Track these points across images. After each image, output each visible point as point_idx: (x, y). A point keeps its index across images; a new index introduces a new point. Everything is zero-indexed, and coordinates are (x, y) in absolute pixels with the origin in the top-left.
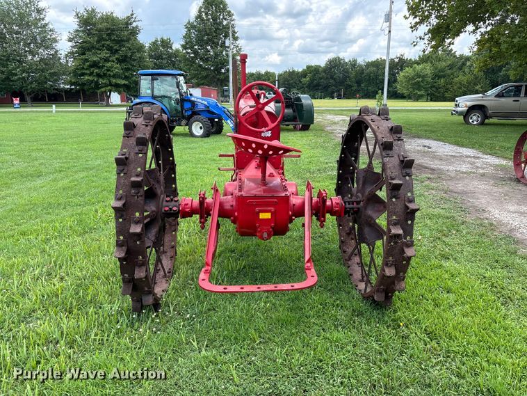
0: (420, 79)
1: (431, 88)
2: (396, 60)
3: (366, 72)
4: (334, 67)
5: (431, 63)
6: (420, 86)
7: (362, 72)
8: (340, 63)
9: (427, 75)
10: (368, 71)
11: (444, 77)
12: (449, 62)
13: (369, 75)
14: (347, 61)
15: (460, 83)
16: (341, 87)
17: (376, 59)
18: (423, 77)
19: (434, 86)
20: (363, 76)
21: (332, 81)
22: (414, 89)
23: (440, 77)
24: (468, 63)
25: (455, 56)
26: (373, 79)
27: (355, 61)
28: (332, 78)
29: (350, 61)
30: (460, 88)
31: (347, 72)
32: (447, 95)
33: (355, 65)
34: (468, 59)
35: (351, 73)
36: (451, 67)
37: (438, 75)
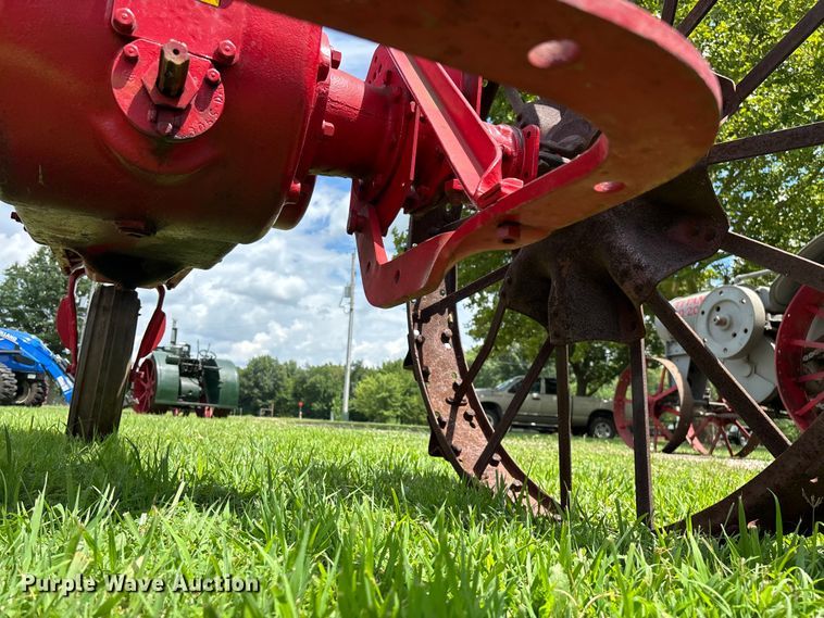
3: (309, 381)
4: (262, 371)
7: (304, 380)
8: (271, 366)
9: (395, 388)
10: (312, 379)
13: (313, 385)
14: (281, 362)
16: (270, 402)
17: (323, 364)
18: (390, 391)
20: (304, 386)
21: (256, 391)
22: (378, 407)
27: (293, 364)
28: (257, 385)
29: (286, 364)
31: (281, 380)
33: (293, 370)
35: (287, 382)
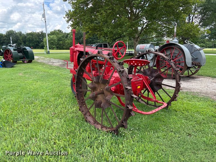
0: (53, 41)
1: (57, 44)
2: (40, 33)
4: (11, 34)
5: (56, 35)
6: (53, 44)
7: (25, 37)
9: (55, 39)
10: (28, 37)
11: (62, 40)
12: (62, 35)
13: (29, 39)
14: (17, 32)
15: (68, 43)
18: (54, 40)
19: (59, 44)
20: (26, 39)
22: (51, 45)
23: (60, 41)
24: (69, 36)
25: (63, 33)
26: (31, 40)
27: (21, 32)
29: (18, 32)
30: (68, 45)
31: (18, 37)
32: (64, 47)
33: (21, 34)
34: (68, 34)
35: (20, 38)
36: (63, 37)
37: (59, 40)
